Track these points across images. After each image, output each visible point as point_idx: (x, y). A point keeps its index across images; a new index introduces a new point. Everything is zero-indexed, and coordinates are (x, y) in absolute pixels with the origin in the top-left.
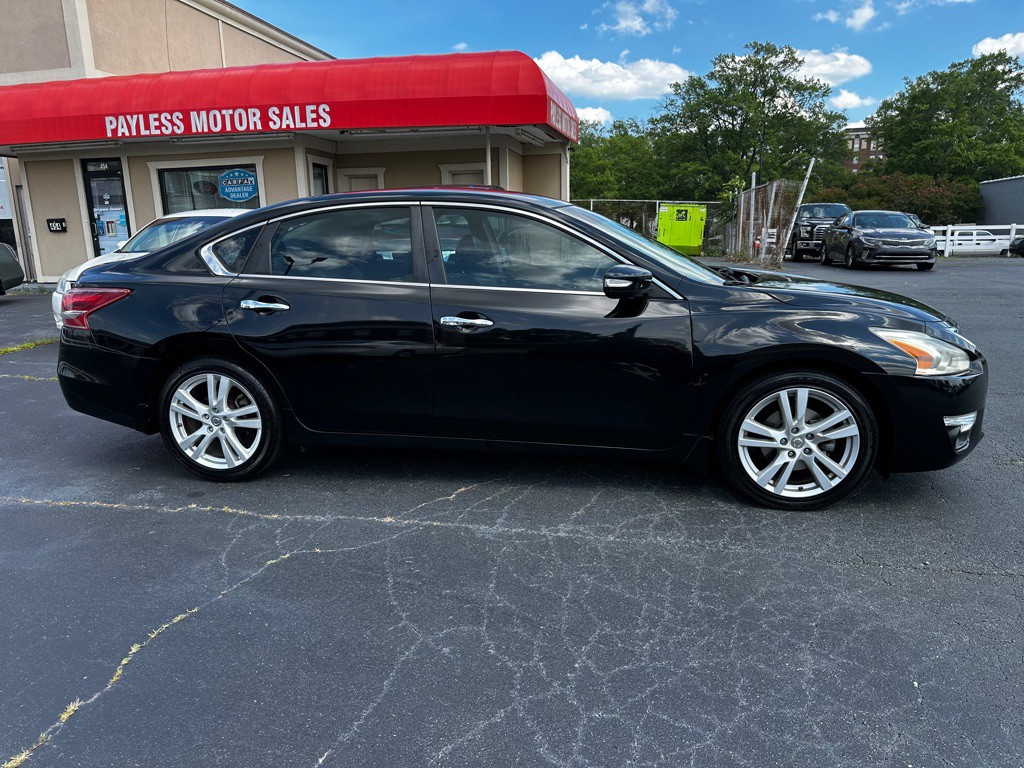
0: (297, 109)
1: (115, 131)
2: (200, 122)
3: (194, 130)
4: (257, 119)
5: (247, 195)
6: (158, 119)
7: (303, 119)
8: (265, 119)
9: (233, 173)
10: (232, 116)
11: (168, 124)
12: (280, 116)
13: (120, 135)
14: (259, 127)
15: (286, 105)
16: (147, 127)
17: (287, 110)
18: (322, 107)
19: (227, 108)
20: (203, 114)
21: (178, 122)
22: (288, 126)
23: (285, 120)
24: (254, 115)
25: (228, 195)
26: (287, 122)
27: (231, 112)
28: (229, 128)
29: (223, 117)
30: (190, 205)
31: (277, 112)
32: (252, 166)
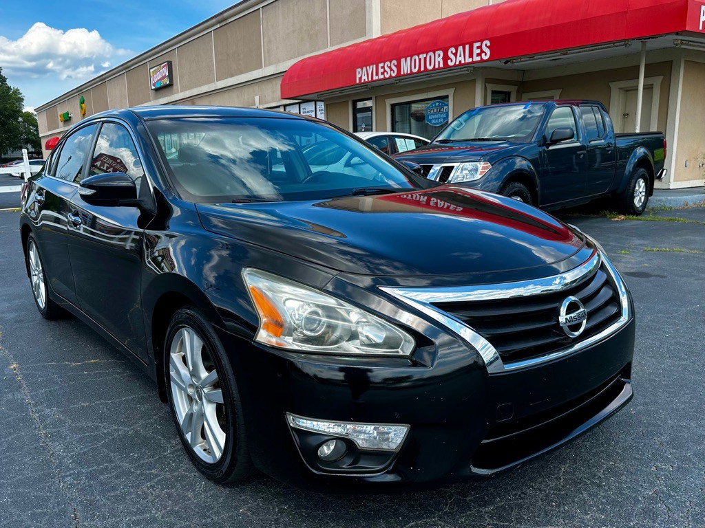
0: (467, 47)
1: (360, 78)
2: (407, 66)
3: (402, 73)
4: (440, 59)
5: (442, 120)
6: (383, 67)
7: (471, 55)
8: (446, 58)
9: (435, 103)
10: (425, 59)
11: (387, 70)
12: (455, 55)
13: (363, 81)
14: (441, 66)
15: (460, 45)
16: (377, 74)
17: (460, 48)
18: (485, 42)
19: (423, 53)
20: (409, 59)
21: (394, 68)
22: (460, 62)
23: (459, 57)
24: (439, 56)
25: (430, 121)
26: (460, 59)
27: (425, 55)
28: (422, 69)
29: (420, 60)
30: (408, 130)
31: (454, 52)
32: (447, 97)
